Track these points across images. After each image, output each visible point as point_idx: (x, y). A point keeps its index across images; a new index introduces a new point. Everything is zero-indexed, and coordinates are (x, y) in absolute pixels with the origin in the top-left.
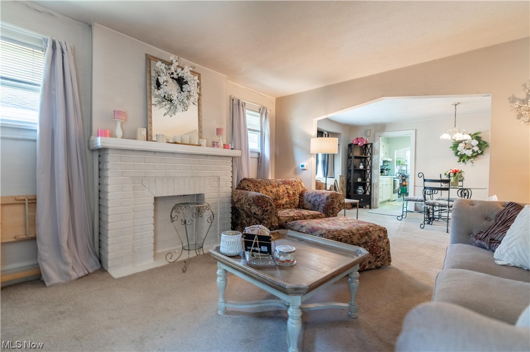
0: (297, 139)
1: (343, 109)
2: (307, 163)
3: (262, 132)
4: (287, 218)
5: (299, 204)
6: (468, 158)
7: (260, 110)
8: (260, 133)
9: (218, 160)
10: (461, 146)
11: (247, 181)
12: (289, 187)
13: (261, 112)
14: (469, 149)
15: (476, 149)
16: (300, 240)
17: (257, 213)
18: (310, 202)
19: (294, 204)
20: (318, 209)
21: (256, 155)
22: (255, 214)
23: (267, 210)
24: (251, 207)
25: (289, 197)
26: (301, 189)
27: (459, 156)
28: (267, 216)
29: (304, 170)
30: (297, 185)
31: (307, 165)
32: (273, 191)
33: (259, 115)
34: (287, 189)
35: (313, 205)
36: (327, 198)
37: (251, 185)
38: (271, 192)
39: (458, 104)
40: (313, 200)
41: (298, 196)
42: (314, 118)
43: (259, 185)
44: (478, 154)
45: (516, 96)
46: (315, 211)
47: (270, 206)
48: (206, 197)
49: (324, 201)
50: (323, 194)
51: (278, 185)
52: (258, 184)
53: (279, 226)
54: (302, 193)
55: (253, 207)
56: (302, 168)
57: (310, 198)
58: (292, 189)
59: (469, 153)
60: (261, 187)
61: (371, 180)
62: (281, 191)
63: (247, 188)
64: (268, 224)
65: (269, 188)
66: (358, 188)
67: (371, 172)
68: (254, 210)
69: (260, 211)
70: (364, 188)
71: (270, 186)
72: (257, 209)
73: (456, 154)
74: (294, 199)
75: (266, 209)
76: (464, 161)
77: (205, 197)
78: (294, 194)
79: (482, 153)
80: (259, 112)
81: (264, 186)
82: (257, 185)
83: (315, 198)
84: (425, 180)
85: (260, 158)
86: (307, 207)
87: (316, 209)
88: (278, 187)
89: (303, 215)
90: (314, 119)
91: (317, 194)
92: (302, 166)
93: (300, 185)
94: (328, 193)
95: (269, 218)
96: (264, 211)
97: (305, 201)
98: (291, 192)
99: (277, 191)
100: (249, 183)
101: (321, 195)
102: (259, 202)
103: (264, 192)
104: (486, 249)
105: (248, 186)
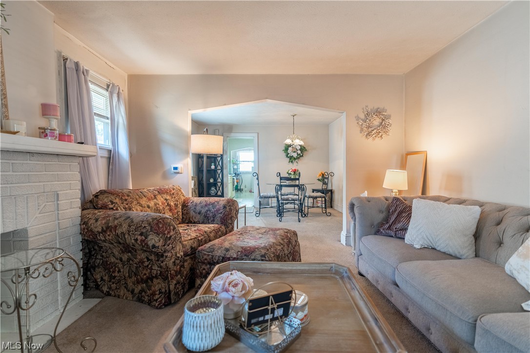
0: (166, 134)
1: (225, 105)
2: (182, 166)
3: (112, 120)
4: (192, 241)
5: (183, 218)
6: (295, 159)
7: (108, 86)
8: (109, 121)
9: (55, 162)
10: (290, 149)
11: (110, 195)
12: (168, 197)
13: (109, 89)
14: (295, 152)
15: (299, 152)
16: (254, 272)
17: (157, 245)
18: (199, 213)
19: (178, 219)
20: (214, 220)
21: (106, 154)
22: (154, 246)
23: (171, 237)
24: (146, 238)
25: (170, 210)
26: (183, 198)
27: (288, 157)
28: (170, 245)
29: (178, 173)
30: (178, 194)
31: (181, 168)
32: (151, 205)
33: (107, 94)
34: (166, 200)
35: (205, 216)
36: (225, 207)
37: (117, 200)
38: (149, 207)
39: (295, 115)
40: (203, 211)
41: (180, 207)
42: (190, 110)
43: (129, 199)
44: (301, 156)
45: (359, 116)
46: (209, 223)
47: (173, 230)
48: (31, 233)
49: (221, 211)
50: (218, 202)
51: (155, 196)
52: (127, 198)
53: (184, 254)
54: (184, 203)
55: (150, 237)
56: (176, 171)
57: (198, 208)
58: (173, 199)
59: (295, 155)
60: (132, 202)
61: (222, 180)
62: (160, 204)
63: (111, 206)
64: (172, 256)
65: (144, 201)
66: (210, 189)
67: (222, 171)
68: (153, 241)
69: (162, 240)
70: (216, 189)
71: (145, 199)
72: (157, 239)
73: (287, 156)
74: (177, 212)
75: (168, 236)
76: (292, 162)
77: (30, 235)
78: (176, 205)
79: (302, 156)
80: (107, 90)
81: (137, 200)
82: (126, 200)
83: (207, 208)
84: (281, 179)
85: (111, 158)
86: (196, 220)
87: (210, 221)
88: (155, 198)
89: (206, 232)
90: (189, 112)
91: (208, 202)
92: (176, 168)
93: (180, 193)
94: (223, 201)
95: (173, 248)
96: (167, 239)
97: (192, 213)
98: (172, 204)
99: (155, 204)
100: (113, 197)
101: (214, 203)
102: (159, 227)
103: (139, 209)
104: (392, 237)
105: (112, 203)
